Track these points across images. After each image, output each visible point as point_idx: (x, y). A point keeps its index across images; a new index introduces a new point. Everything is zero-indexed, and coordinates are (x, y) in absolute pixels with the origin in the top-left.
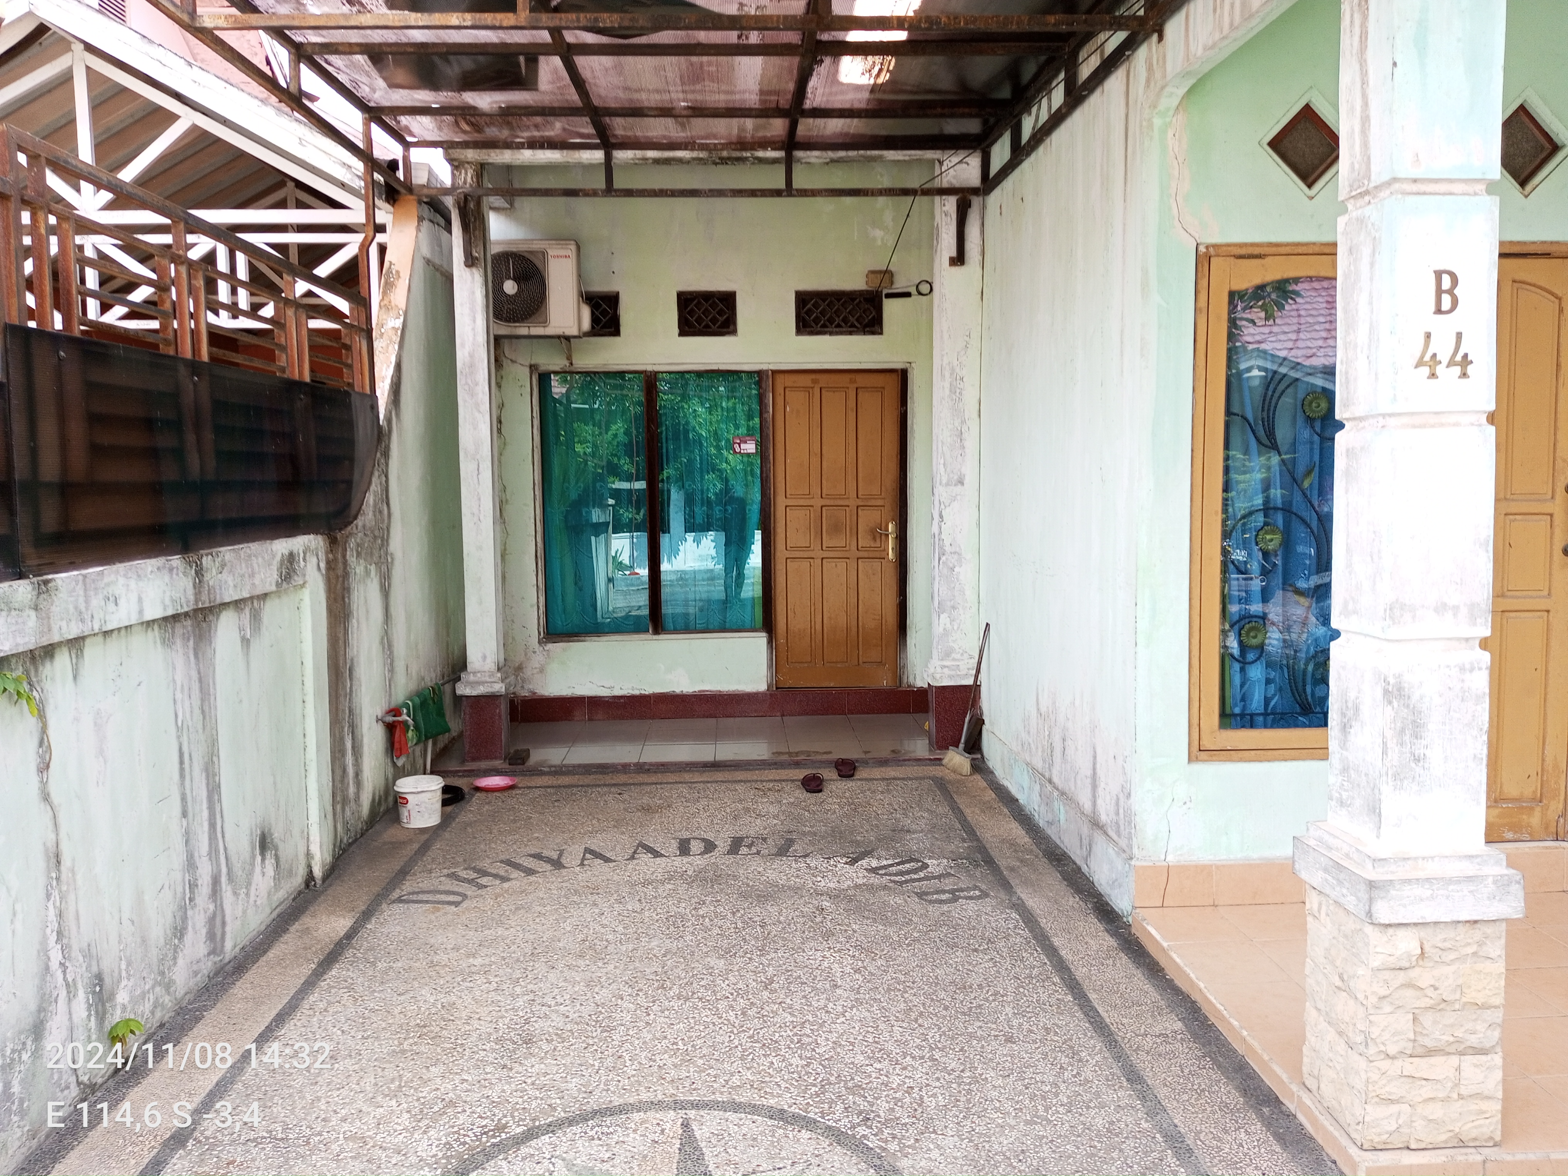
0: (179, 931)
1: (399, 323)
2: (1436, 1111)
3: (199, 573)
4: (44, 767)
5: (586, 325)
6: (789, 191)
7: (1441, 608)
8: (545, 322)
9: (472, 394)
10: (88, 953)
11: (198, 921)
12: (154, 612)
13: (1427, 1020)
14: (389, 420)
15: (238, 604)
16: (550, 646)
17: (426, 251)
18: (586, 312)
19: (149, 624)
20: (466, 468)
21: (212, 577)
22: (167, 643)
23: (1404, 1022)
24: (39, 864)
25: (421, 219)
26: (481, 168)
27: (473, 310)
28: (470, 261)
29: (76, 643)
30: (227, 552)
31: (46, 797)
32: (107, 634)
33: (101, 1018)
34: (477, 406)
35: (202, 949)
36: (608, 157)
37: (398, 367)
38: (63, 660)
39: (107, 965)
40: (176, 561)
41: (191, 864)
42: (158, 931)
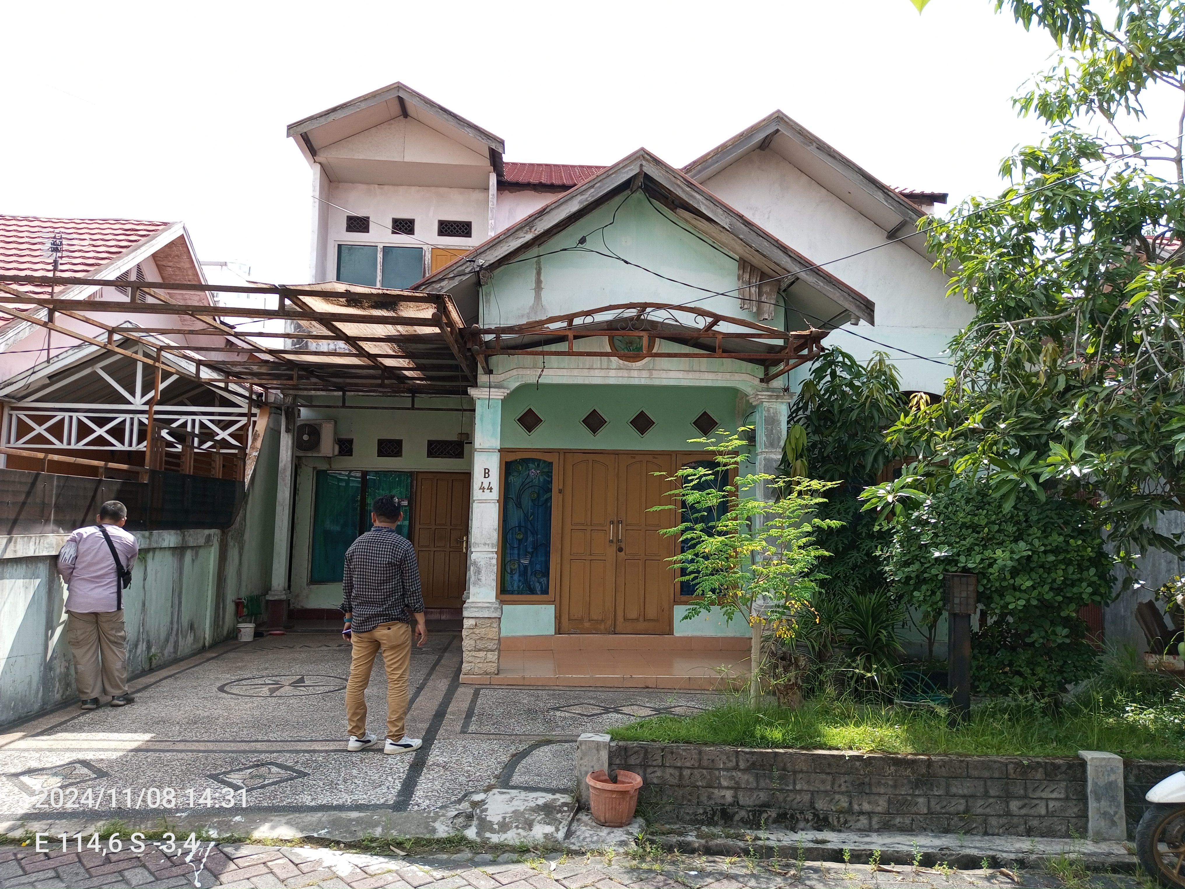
0: (167, 640)
1: (256, 454)
2: (481, 665)
3: (184, 536)
4: (145, 579)
5: (336, 452)
6: (413, 408)
7: (485, 544)
8: (319, 451)
9: (284, 480)
10: (147, 632)
11: (172, 639)
12: (172, 545)
13: (478, 642)
14: (248, 489)
15: (192, 548)
16: (311, 586)
17: (271, 426)
18: (337, 448)
19: (170, 548)
20: (279, 509)
21: (187, 538)
22: (173, 555)
23: (472, 642)
24: (141, 604)
25: (270, 414)
26: (295, 397)
27: (287, 449)
28: (288, 430)
29: (154, 549)
30: (192, 531)
31: (144, 588)
32: (161, 548)
33: (148, 653)
34: (285, 485)
35: (172, 650)
36: (344, 394)
37: (255, 470)
38: (150, 555)
39: (151, 639)
40: (179, 532)
41: (172, 623)
42: (163, 636)
